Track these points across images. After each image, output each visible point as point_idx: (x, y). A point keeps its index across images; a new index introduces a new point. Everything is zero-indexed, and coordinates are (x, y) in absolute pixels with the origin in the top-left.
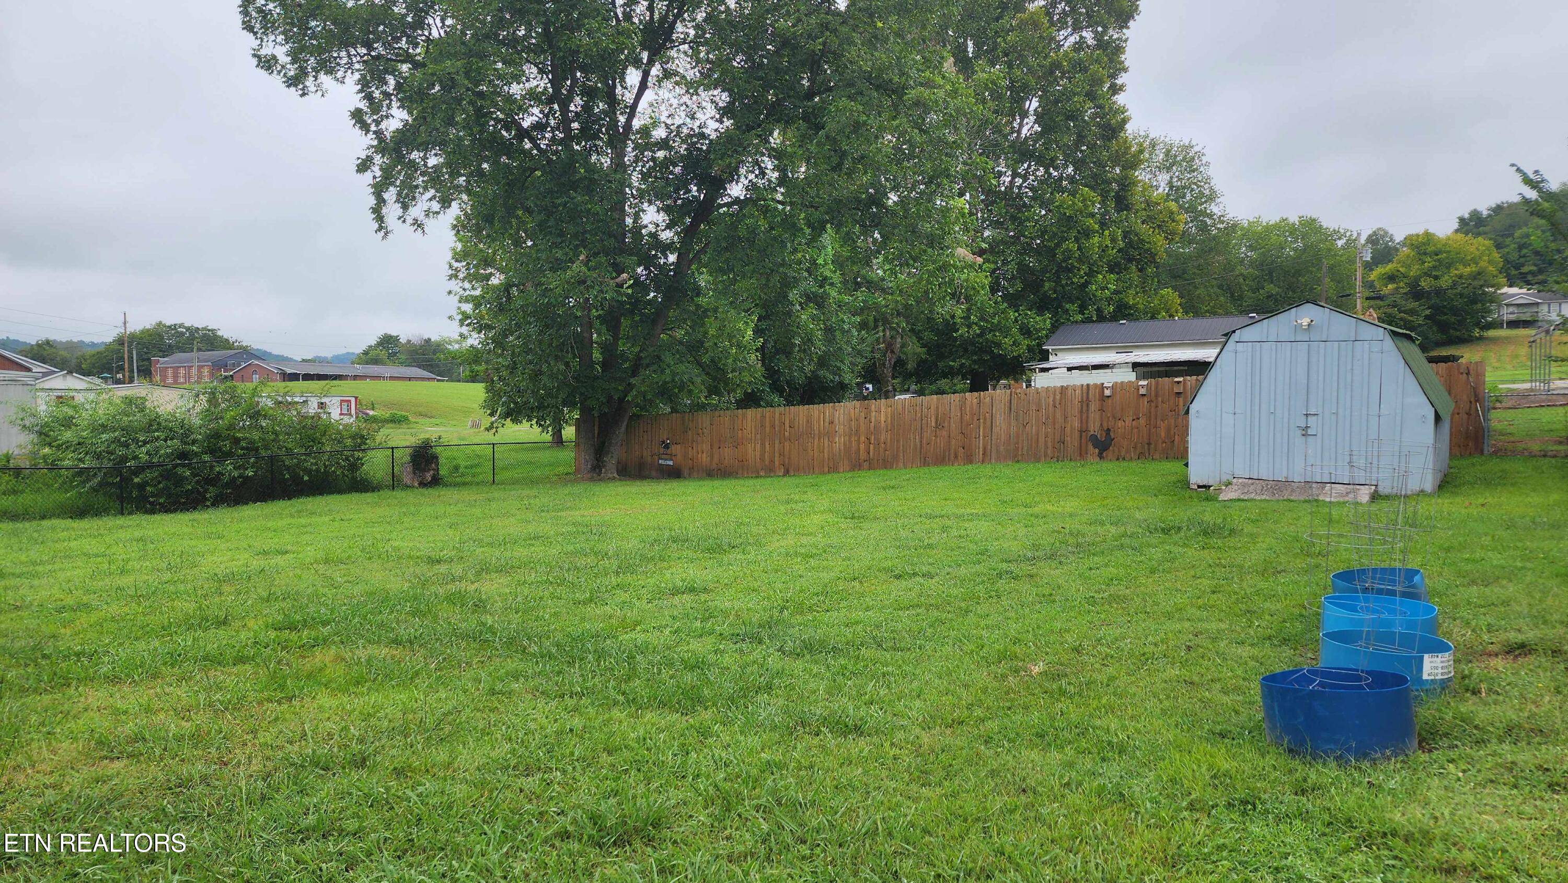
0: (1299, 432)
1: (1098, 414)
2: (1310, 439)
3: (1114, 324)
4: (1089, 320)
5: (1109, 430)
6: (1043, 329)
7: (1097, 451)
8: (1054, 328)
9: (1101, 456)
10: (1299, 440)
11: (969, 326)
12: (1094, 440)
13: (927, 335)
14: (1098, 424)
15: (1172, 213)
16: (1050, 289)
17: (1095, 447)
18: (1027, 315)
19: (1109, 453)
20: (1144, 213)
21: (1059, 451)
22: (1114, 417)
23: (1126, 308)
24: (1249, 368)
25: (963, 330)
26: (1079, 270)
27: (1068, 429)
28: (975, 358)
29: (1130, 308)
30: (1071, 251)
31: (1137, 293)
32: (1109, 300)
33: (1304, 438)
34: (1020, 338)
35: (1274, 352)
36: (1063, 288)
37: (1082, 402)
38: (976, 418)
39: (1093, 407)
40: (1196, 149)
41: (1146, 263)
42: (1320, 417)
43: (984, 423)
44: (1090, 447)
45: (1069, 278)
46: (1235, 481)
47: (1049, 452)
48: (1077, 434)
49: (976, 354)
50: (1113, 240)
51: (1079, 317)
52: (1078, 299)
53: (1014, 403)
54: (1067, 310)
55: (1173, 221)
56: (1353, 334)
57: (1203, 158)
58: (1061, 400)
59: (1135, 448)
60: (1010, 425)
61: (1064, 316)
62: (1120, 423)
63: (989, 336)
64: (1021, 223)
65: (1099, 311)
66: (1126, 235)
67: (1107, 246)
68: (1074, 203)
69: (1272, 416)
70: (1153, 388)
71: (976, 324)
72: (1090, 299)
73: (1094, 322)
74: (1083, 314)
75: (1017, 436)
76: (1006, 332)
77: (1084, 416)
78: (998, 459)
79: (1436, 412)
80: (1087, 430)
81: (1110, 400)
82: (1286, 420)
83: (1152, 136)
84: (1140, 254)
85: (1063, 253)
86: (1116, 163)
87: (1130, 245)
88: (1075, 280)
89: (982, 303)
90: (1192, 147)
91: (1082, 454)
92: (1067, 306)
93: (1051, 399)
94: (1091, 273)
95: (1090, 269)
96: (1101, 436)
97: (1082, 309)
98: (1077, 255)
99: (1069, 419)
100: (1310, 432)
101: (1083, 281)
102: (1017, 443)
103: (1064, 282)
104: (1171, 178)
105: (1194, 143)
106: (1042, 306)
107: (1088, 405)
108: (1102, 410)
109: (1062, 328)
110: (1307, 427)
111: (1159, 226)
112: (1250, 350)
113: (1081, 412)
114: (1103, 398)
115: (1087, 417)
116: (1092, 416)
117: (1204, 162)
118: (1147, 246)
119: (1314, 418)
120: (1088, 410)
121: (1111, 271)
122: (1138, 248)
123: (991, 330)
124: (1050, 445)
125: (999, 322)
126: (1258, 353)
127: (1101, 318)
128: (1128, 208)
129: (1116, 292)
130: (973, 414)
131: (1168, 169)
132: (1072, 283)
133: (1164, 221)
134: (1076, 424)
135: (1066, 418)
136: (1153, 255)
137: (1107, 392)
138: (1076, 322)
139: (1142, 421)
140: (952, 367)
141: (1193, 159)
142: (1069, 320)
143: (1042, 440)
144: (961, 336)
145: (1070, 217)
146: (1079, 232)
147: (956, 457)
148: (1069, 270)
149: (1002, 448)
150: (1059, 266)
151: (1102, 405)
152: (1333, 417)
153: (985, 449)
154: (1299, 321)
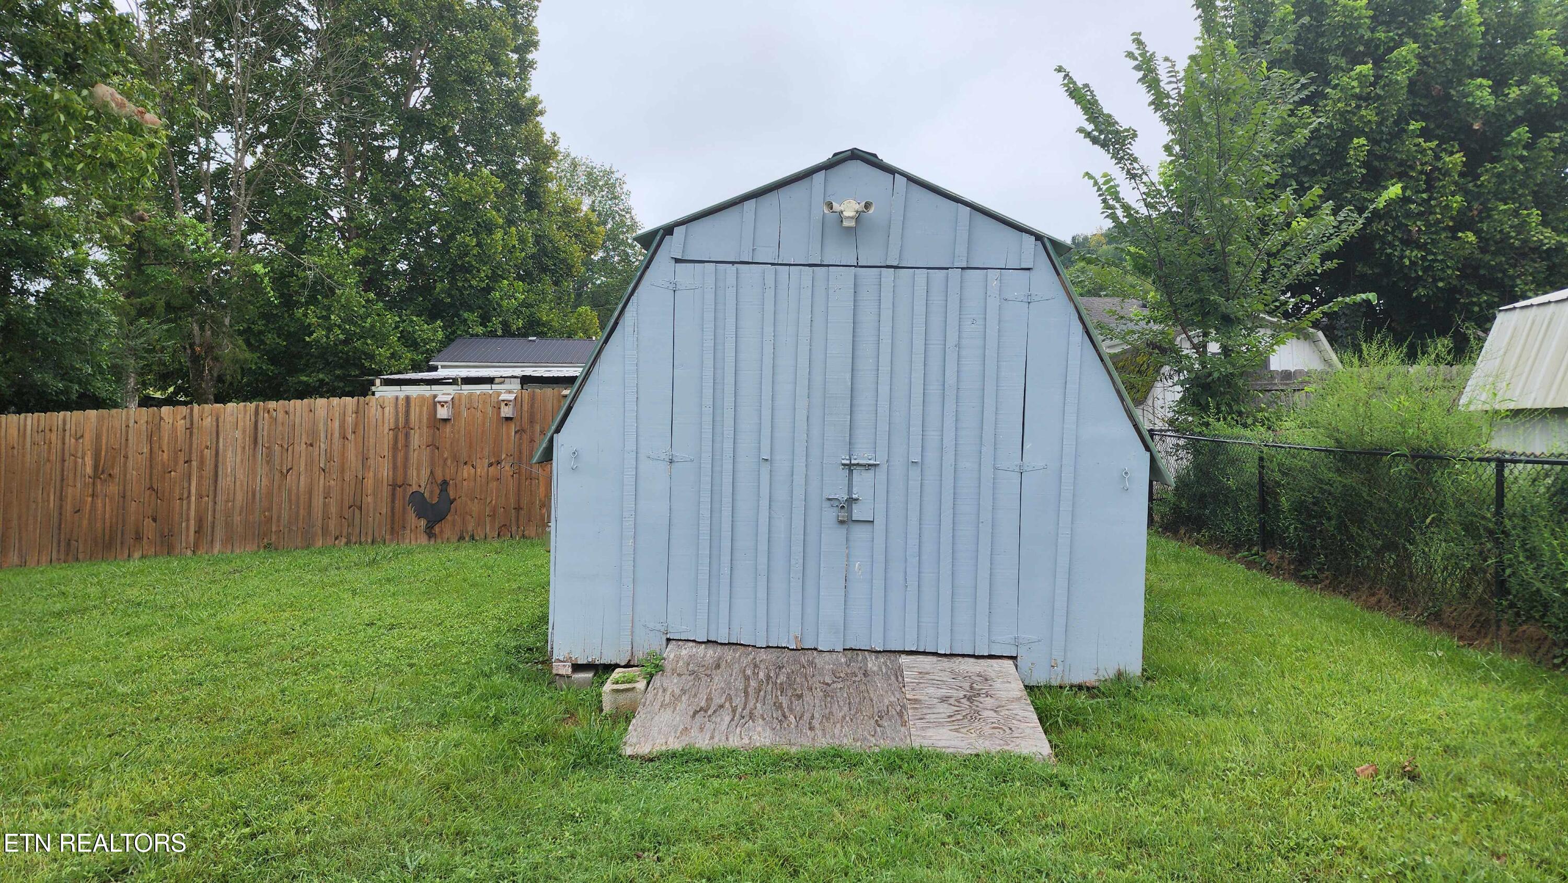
0: (831, 515)
1: (426, 454)
2: (859, 532)
3: (522, 340)
4: (492, 334)
5: (445, 483)
6: (433, 341)
7: (423, 523)
8: (449, 340)
9: (430, 533)
10: (833, 536)
11: (329, 329)
12: (420, 504)
13: (271, 338)
14: (425, 473)
15: (591, 223)
16: (442, 291)
17: (419, 517)
18: (412, 321)
19: (446, 528)
20: (559, 218)
21: (351, 524)
22: (456, 459)
23: (538, 325)
24: (709, 335)
25: (319, 334)
26: (478, 271)
27: (369, 483)
28: (338, 372)
29: (544, 325)
30: (467, 246)
31: (551, 309)
32: (518, 313)
33: (843, 530)
34: (399, 348)
35: (770, 293)
36: (460, 291)
37: (396, 429)
38: (182, 458)
39: (416, 439)
40: (616, 175)
41: (562, 276)
42: (881, 474)
43: (201, 467)
44: (411, 516)
45: (466, 280)
46: (671, 653)
47: (332, 524)
48: (385, 491)
49: (342, 367)
50: (522, 240)
51: (480, 330)
52: (481, 308)
53: (264, 431)
54: (465, 320)
55: (592, 232)
56: (961, 250)
57: (624, 186)
58: (356, 425)
59: (493, 516)
60: (254, 472)
61: (462, 328)
62: (466, 471)
63: (358, 344)
64: (407, 203)
65: (506, 325)
66: (538, 239)
67: (514, 246)
68: (471, 187)
69: (765, 470)
70: (525, 407)
71: (339, 327)
72: (495, 309)
73: (497, 336)
74: (486, 327)
75: (270, 494)
76: (381, 340)
77: (400, 455)
78: (229, 541)
79: (1153, 460)
80: (405, 484)
81: (448, 429)
82: (799, 479)
83: (573, 155)
84: (555, 265)
85: (458, 248)
86: (526, 151)
87: (543, 252)
88: (474, 283)
89: (347, 300)
90: (612, 173)
91: (396, 529)
92: (466, 315)
93: (337, 424)
94: (495, 277)
95: (494, 272)
96: (431, 496)
97: (485, 320)
98: (475, 252)
99: (371, 462)
100: (858, 513)
101: (483, 285)
102: (270, 509)
103: (460, 284)
104: (594, 202)
105: (614, 169)
106: (433, 313)
107: (407, 436)
108: (433, 446)
109: (458, 341)
110: (851, 501)
111: (576, 236)
112: (710, 282)
113: (395, 448)
114: (437, 424)
115: (406, 458)
116: (414, 457)
117: (625, 190)
118: (563, 255)
119: (868, 475)
120: (407, 446)
121: (519, 278)
122: (553, 257)
123: (362, 337)
124: (333, 510)
125: (373, 326)
126: (731, 293)
127: (508, 333)
128: (540, 207)
129: (525, 304)
130: (176, 452)
131: (591, 193)
132: (471, 286)
133: (581, 231)
134: (385, 472)
135: (365, 459)
136: (570, 267)
137: (442, 413)
138: (477, 335)
139: (507, 467)
140: (307, 384)
141: (614, 186)
142: (467, 332)
143: (318, 502)
144: (317, 341)
145: (467, 203)
146: (478, 224)
147: (138, 538)
148: (467, 269)
149: (237, 519)
150: (454, 264)
151: (434, 435)
152: (915, 473)
153: (200, 521)
154: (836, 206)
